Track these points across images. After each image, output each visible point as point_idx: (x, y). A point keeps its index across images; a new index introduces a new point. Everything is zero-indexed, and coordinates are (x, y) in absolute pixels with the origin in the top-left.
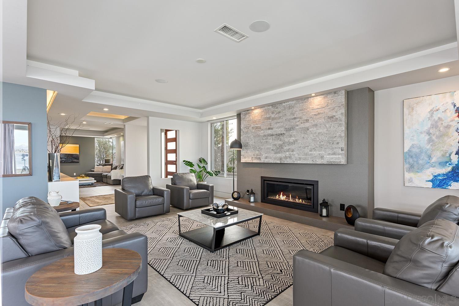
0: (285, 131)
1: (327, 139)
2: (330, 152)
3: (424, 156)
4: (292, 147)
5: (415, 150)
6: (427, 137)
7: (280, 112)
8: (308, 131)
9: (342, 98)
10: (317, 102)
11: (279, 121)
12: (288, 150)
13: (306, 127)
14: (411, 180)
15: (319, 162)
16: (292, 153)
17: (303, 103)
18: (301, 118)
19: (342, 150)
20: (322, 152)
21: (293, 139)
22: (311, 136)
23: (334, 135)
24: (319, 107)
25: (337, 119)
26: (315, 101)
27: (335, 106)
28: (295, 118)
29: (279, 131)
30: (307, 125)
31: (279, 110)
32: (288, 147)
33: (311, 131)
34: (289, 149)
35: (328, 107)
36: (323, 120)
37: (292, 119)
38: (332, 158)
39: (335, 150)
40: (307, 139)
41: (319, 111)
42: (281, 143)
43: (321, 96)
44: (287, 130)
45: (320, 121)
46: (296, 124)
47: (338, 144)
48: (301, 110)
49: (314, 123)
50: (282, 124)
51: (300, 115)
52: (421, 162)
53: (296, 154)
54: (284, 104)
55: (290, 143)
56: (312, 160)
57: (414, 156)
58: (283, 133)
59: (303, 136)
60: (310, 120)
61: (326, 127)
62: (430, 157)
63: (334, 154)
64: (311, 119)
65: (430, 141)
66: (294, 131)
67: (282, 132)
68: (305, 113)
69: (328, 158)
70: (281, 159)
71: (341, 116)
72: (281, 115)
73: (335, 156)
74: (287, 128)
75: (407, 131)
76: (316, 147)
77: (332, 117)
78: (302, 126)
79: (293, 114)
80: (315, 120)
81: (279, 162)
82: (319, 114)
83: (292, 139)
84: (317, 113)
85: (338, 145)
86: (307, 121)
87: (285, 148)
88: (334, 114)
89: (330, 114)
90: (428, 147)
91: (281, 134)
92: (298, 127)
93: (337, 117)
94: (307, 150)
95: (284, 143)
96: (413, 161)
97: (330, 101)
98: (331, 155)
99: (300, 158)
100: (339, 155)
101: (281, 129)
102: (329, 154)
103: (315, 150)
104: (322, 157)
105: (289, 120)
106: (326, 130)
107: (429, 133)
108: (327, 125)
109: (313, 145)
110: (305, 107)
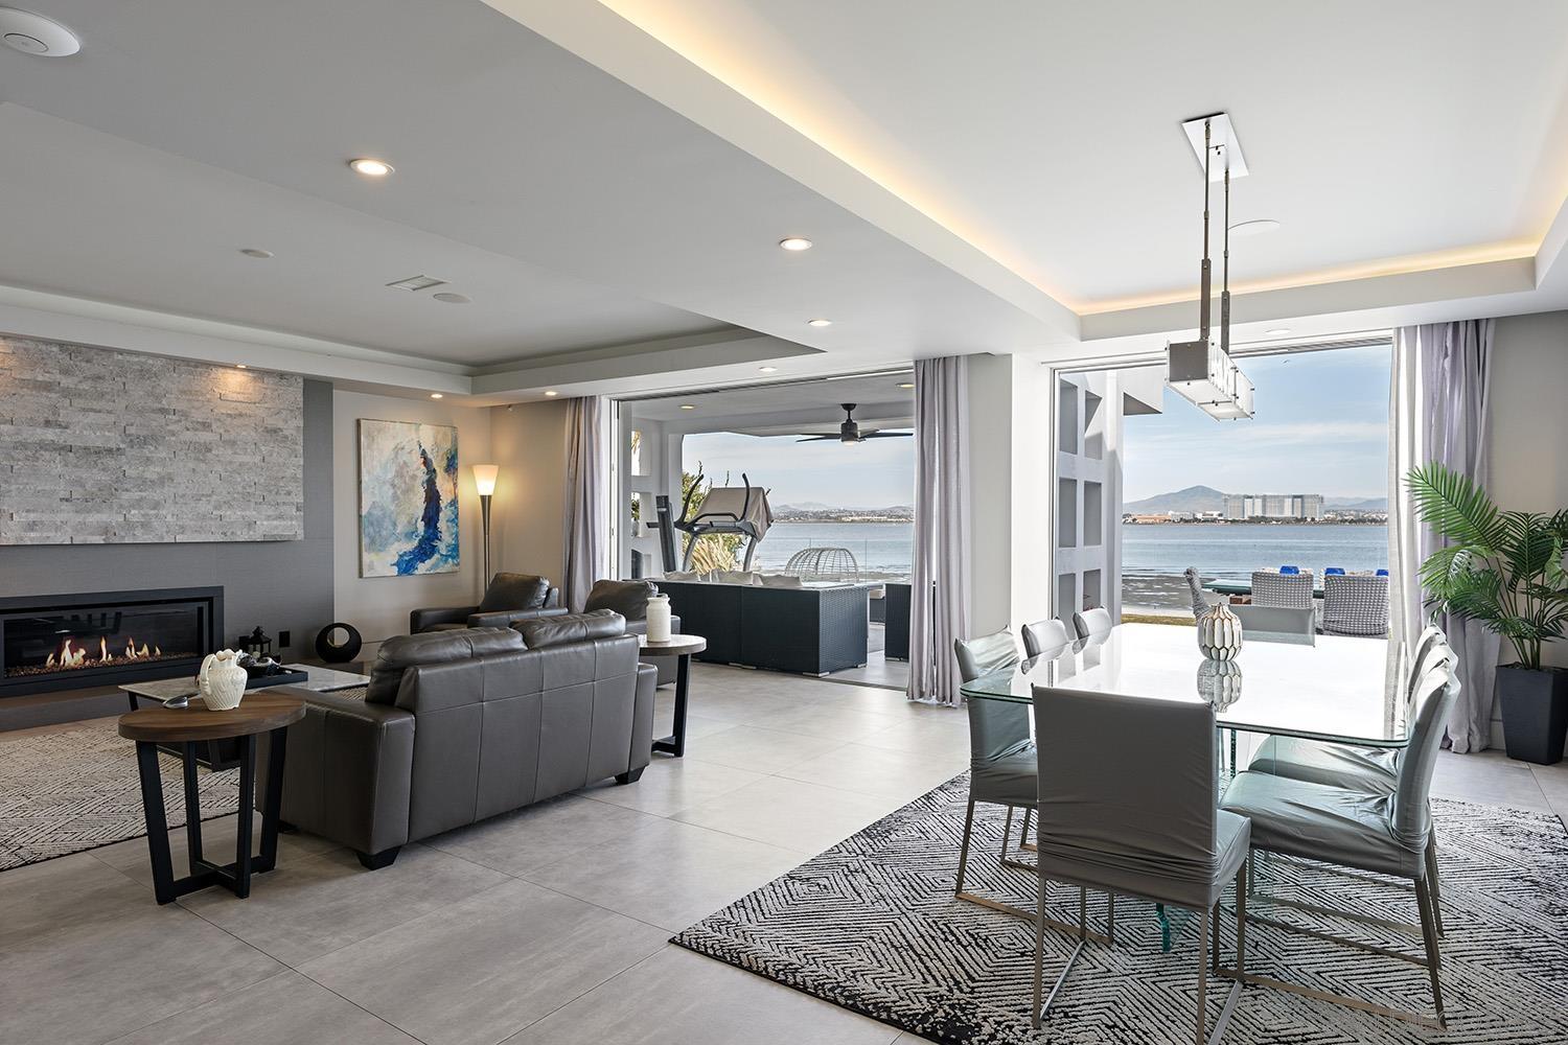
0: (123, 442)
1: (262, 481)
2: (270, 513)
3: (387, 524)
4: (155, 495)
5: (377, 512)
6: (392, 491)
7: (99, 378)
8: (208, 454)
9: (296, 394)
10: (234, 384)
11: (96, 405)
12: (137, 504)
13: (202, 441)
14: (371, 567)
15: (243, 536)
16: (152, 512)
17: (191, 373)
18: (185, 415)
19: (298, 510)
20: (251, 513)
21: (158, 469)
22: (219, 468)
23: (280, 475)
24: (241, 398)
25: (286, 437)
26: (229, 379)
27: (281, 407)
28: (163, 411)
29: (96, 439)
30: (204, 437)
31: (97, 369)
32: (137, 495)
33: (217, 456)
34: (141, 499)
35: (266, 405)
36: (253, 434)
37: (153, 411)
38: (276, 527)
39: (282, 509)
40: (206, 476)
41: (241, 408)
42: (104, 477)
43: (246, 373)
44: (131, 441)
45: (244, 433)
46: (168, 428)
47: (289, 494)
48: (183, 392)
49: (226, 437)
50: (112, 418)
51: (181, 406)
52: (384, 533)
53: (169, 518)
54: (120, 357)
55: (143, 483)
56: (225, 534)
57: (375, 523)
58: (118, 449)
59: (191, 465)
60: (214, 427)
61: (260, 451)
62: (395, 525)
63: (280, 517)
64: (219, 424)
65: (395, 497)
66: (161, 448)
67: (114, 447)
68: (196, 404)
69: (265, 527)
70: (106, 530)
71: (294, 433)
72: (105, 386)
73: (283, 523)
74: (130, 435)
75: (365, 478)
76: (234, 499)
77: (275, 431)
78: (188, 436)
79: (158, 398)
80: (228, 428)
81: (99, 540)
82: (241, 415)
83: (152, 472)
84: (237, 412)
85: (290, 497)
86: (206, 426)
87: (125, 496)
88: (281, 425)
89: (271, 422)
90: (393, 508)
91: (110, 451)
92: (173, 438)
93: (286, 432)
94: (204, 507)
95: (118, 480)
96: (374, 531)
97: (269, 392)
98: (274, 519)
99: (182, 527)
100: (292, 519)
101: (107, 433)
102: (269, 516)
103: (231, 506)
104: (251, 525)
105: (141, 412)
106: (258, 459)
107: (393, 486)
108: (263, 448)
109: (224, 493)
110: (198, 388)
